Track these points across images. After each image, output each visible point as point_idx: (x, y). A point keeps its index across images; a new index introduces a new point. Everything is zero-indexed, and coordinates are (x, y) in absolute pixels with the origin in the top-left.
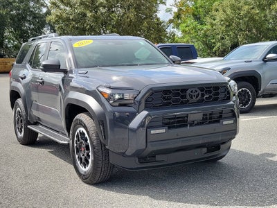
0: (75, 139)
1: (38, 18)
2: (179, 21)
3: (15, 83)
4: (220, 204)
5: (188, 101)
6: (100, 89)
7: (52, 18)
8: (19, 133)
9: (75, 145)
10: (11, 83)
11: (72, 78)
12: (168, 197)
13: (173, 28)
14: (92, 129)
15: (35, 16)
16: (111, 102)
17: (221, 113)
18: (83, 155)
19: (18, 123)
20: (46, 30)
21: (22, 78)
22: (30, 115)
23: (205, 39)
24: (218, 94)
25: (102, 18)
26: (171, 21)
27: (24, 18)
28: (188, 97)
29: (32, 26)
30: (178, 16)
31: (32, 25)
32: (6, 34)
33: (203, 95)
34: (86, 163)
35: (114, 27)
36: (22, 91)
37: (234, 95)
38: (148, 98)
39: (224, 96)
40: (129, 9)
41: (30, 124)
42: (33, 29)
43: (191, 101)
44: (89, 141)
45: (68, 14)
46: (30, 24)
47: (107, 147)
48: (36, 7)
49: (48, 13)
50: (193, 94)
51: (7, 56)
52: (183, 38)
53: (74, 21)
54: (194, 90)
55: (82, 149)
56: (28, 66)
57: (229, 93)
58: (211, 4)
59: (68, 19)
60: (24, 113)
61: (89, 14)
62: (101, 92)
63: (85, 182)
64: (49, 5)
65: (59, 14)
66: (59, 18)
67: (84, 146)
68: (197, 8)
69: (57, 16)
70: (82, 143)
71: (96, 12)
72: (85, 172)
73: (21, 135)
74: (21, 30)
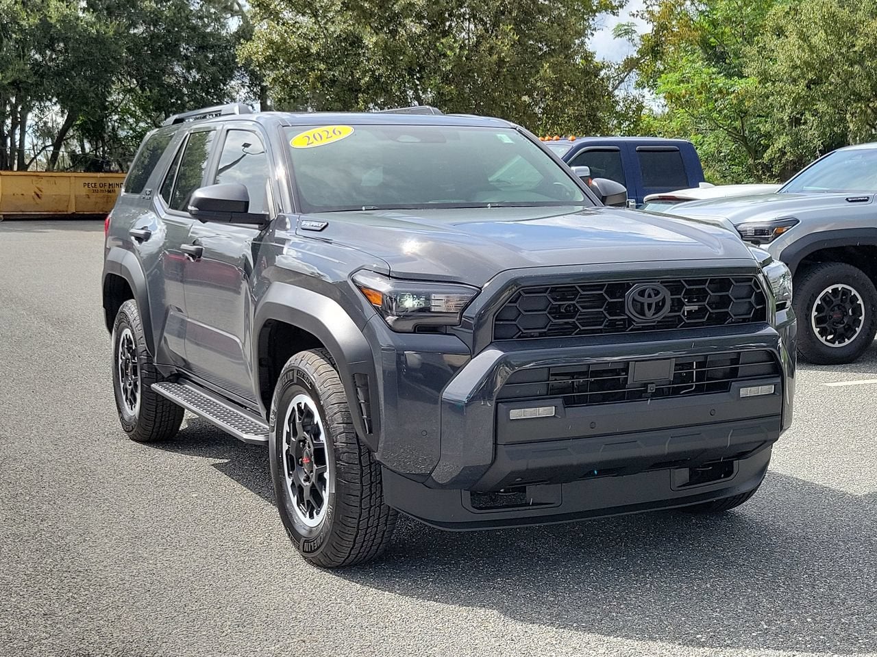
0: (286, 428)
1: (212, 48)
2: (659, 65)
3: (118, 253)
4: (714, 641)
5: (630, 321)
6: (362, 279)
7: (254, 49)
8: (126, 406)
9: (285, 447)
10: (107, 250)
11: (283, 241)
12: (559, 616)
13: (640, 85)
14: (333, 399)
15: (205, 43)
16: (390, 319)
17: (736, 361)
18: (308, 479)
19: (125, 375)
20: (238, 86)
21: (140, 239)
22: (161, 351)
23: (738, 124)
24: (725, 302)
25: (410, 51)
26: (631, 64)
27: (171, 50)
28: (630, 310)
29: (195, 75)
30: (654, 49)
31: (194, 72)
32: (115, 97)
33: (677, 305)
34: (312, 503)
35: (446, 79)
36: (138, 276)
37: (781, 307)
38: (505, 309)
39: (744, 308)
40: (495, 25)
41: (160, 379)
42: (196, 83)
43: (638, 321)
44: (323, 437)
45: (305, 37)
46: (189, 68)
47: (377, 456)
48: (209, 16)
49: (245, 34)
50: (646, 300)
51: (114, 166)
52: (670, 117)
53: (323, 60)
54: (649, 287)
55: (305, 460)
56: (158, 200)
57: (761, 299)
58: (761, 12)
59: (304, 55)
60: (142, 346)
61: (370, 40)
62: (361, 288)
63: (310, 562)
64: (247, 7)
65: (276, 38)
66: (278, 50)
67: (309, 450)
68: (714, 24)
69: (271, 42)
70: (304, 441)
71: (394, 33)
72: (311, 531)
73: (133, 412)
74: (161, 85)
